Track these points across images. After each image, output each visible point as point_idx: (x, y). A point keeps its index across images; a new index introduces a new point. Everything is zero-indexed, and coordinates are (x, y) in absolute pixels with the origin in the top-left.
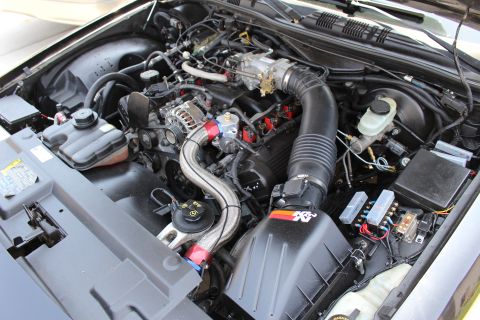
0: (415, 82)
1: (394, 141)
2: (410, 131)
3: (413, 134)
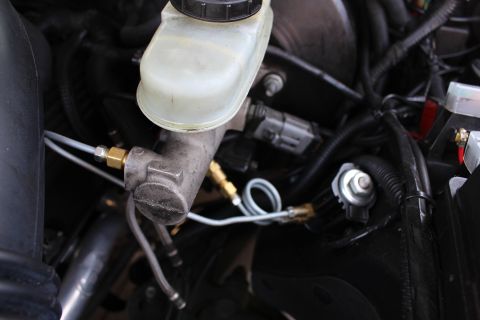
1: (278, 114)
2: (317, 71)
3: (328, 78)
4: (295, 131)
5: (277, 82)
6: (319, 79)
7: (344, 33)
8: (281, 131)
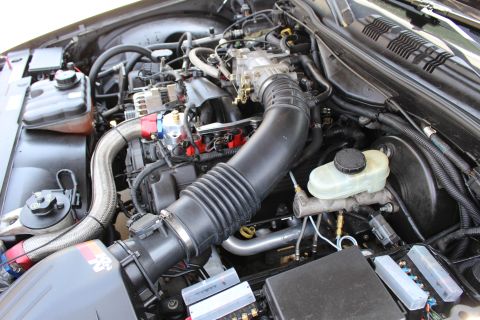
0: (436, 140)
1: (383, 221)
2: (406, 214)
3: (409, 219)
4: (384, 232)
5: (390, 209)
6: (406, 218)
7: (429, 205)
8: (377, 228)
